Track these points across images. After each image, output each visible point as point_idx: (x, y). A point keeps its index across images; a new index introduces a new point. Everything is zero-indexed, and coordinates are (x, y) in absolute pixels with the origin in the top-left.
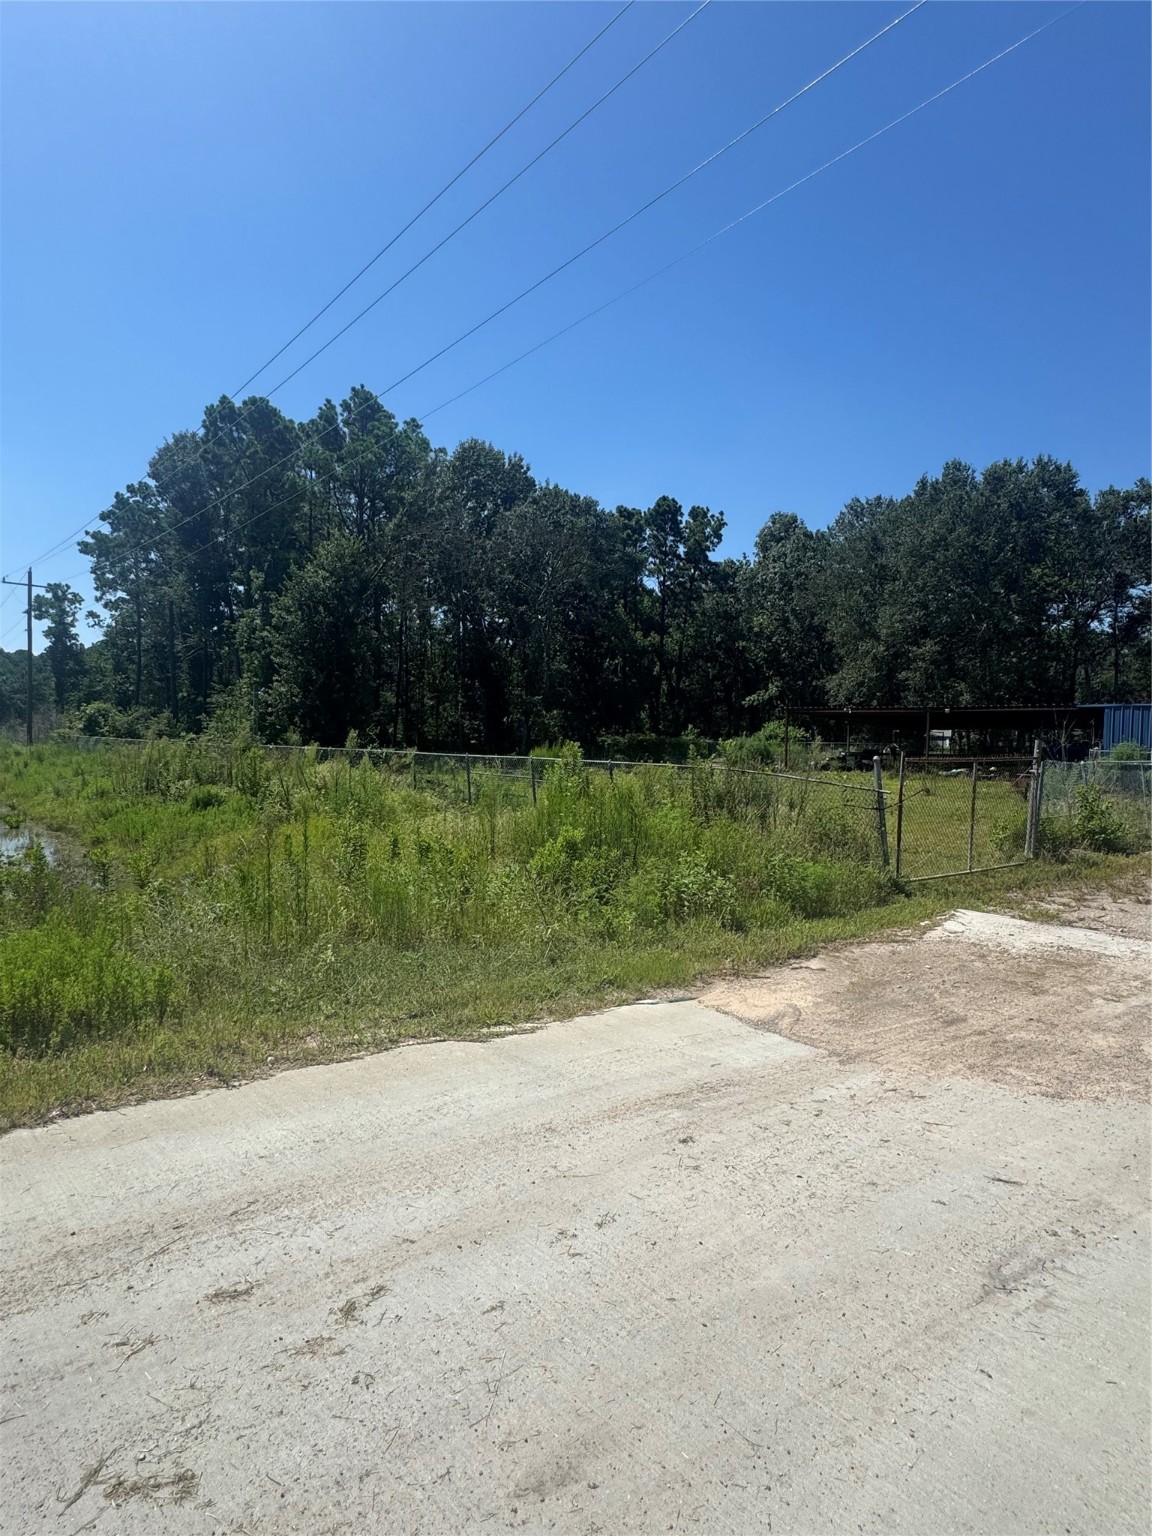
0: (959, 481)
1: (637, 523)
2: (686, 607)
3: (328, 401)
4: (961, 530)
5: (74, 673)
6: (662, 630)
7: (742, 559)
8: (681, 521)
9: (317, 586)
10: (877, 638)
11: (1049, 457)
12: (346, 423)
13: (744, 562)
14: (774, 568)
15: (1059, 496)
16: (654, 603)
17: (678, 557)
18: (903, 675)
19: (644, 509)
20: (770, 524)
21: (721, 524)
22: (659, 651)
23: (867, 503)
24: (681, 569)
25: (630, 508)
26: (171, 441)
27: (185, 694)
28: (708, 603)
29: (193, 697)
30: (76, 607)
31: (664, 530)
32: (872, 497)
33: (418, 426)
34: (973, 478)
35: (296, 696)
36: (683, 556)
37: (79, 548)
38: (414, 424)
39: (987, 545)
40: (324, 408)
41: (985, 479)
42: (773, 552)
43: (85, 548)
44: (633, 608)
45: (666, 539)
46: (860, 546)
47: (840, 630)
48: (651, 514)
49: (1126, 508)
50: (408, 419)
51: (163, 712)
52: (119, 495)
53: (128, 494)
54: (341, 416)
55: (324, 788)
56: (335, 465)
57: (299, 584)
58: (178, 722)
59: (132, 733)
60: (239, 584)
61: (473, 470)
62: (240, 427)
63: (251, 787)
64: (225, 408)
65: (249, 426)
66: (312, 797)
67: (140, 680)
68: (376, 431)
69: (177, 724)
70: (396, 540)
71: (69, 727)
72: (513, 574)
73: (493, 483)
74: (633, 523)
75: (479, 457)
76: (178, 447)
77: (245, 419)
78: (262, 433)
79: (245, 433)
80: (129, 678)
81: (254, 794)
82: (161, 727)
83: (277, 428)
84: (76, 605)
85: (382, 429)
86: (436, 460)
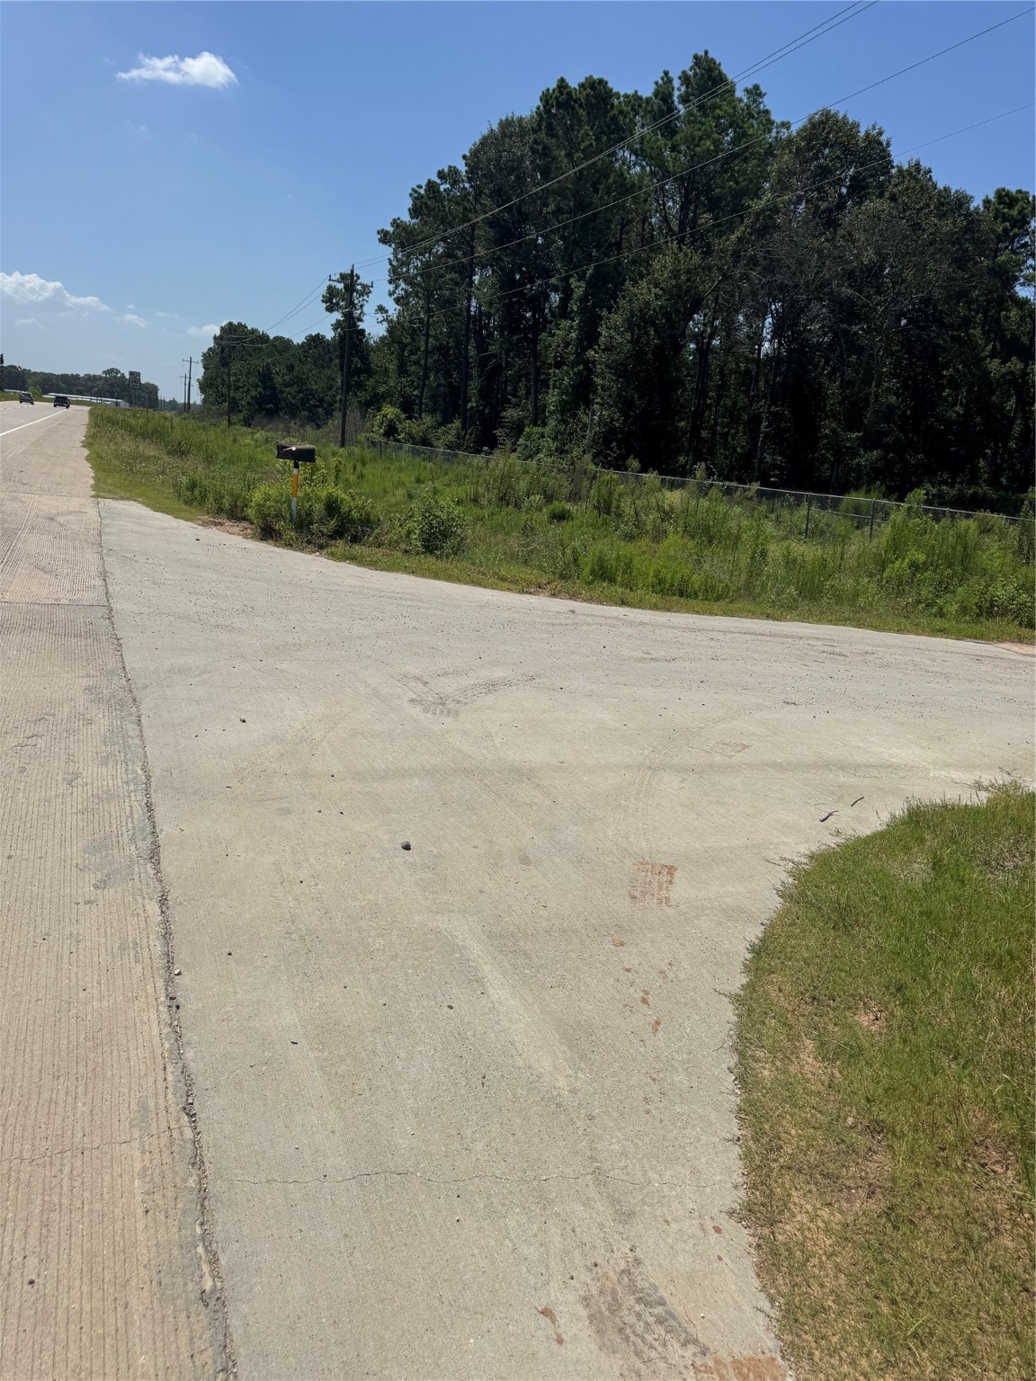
1: (1020, 212)
3: (666, 73)
5: (359, 372)
9: (647, 304)
12: (682, 98)
26: (495, 127)
27: (474, 405)
29: (481, 408)
30: (364, 300)
33: (760, 95)
35: (617, 421)
37: (379, 236)
38: (755, 92)
40: (660, 82)
43: (385, 238)
44: (994, 328)
50: (750, 87)
51: (452, 422)
52: (429, 182)
53: (439, 181)
54: (678, 90)
55: (673, 513)
56: (667, 153)
57: (630, 301)
58: (466, 434)
59: (425, 442)
60: (555, 292)
61: (819, 151)
62: (575, 114)
63: (605, 507)
64: (561, 93)
65: (584, 114)
66: (663, 520)
67: (424, 385)
68: (717, 111)
69: (465, 436)
70: (736, 256)
71: (373, 431)
72: (852, 287)
73: (842, 166)
74: (1015, 212)
75: (829, 133)
76: (504, 135)
77: (581, 106)
78: (596, 118)
79: (579, 121)
80: (413, 382)
81: (608, 513)
82: (451, 438)
83: (611, 114)
84: (365, 297)
85: (725, 108)
86: (776, 138)
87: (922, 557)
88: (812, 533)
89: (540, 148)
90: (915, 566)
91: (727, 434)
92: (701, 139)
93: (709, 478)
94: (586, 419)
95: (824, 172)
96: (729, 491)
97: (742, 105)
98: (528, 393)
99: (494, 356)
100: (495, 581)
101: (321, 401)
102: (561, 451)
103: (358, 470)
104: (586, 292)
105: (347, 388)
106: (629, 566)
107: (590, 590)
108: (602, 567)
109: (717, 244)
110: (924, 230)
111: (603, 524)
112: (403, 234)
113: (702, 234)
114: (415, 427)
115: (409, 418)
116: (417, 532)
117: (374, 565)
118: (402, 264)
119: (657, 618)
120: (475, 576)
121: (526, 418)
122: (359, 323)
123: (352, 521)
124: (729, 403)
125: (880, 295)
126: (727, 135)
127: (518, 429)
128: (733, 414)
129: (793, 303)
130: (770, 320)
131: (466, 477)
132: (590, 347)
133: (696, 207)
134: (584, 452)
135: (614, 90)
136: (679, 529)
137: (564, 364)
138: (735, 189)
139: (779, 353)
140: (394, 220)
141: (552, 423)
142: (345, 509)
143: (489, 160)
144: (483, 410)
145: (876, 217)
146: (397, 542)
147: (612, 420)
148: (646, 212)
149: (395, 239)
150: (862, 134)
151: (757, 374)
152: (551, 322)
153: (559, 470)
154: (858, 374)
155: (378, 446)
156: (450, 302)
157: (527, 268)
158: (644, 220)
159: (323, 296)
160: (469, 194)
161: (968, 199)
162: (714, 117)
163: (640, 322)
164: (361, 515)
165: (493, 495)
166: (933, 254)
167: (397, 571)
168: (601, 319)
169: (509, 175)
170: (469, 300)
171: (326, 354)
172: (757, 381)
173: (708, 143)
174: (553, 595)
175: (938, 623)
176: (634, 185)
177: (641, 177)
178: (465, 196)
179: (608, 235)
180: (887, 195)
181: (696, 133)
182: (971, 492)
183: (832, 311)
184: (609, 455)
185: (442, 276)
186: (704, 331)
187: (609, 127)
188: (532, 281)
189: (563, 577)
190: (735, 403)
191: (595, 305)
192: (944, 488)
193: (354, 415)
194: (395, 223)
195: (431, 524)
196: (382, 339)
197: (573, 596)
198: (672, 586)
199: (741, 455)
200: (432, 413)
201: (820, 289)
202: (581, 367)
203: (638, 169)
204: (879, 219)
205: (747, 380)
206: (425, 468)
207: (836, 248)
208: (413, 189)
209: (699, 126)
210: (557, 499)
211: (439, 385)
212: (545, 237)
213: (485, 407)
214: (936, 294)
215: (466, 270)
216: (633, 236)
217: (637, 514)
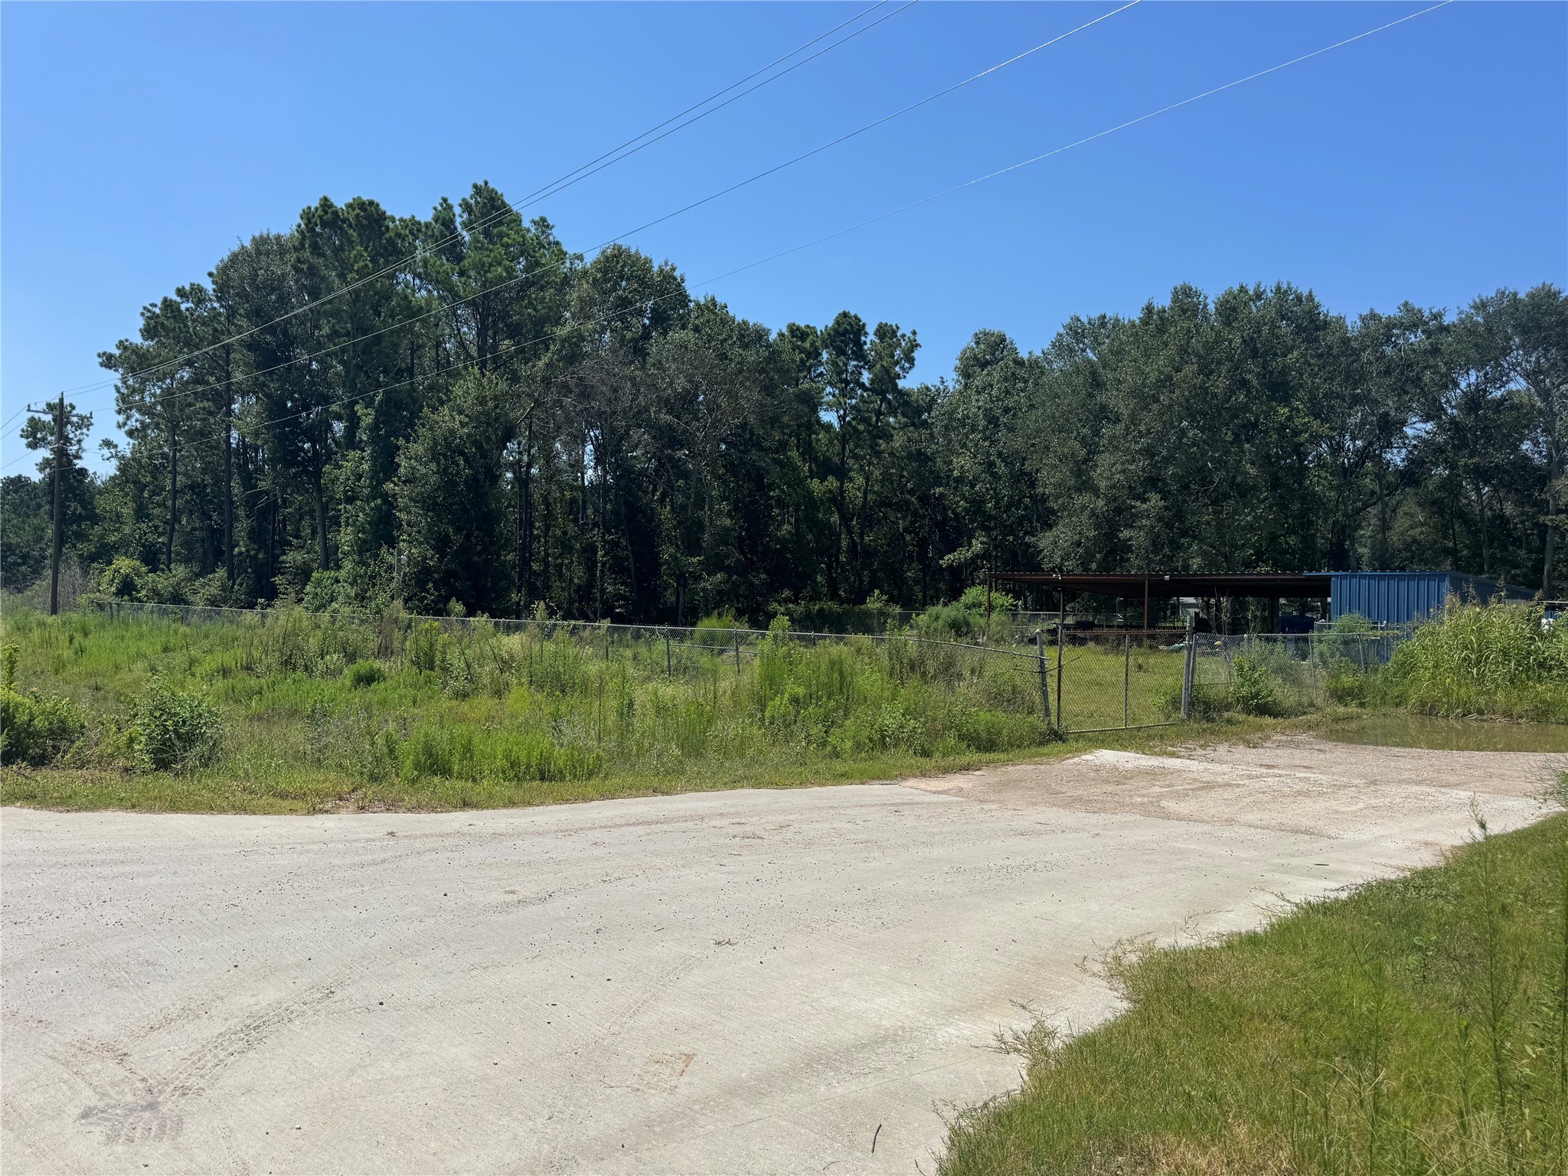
0: (1188, 310)
1: (812, 345)
2: (871, 447)
3: (445, 200)
4: (1190, 369)
5: (79, 519)
6: (842, 474)
7: (939, 384)
8: (865, 343)
9: (452, 432)
10: (1096, 491)
11: (1289, 284)
12: (465, 225)
13: (942, 387)
14: (978, 401)
15: (1299, 330)
16: (831, 441)
17: (862, 386)
18: (1126, 534)
19: (820, 328)
20: (973, 344)
21: (914, 345)
22: (837, 500)
23: (1089, 323)
24: (865, 402)
25: (802, 325)
26: (248, 244)
27: (243, 549)
28: (898, 441)
29: (252, 553)
30: (82, 434)
31: (844, 353)
32: (1095, 315)
33: (548, 227)
34: (1206, 305)
35: (431, 559)
36: (867, 384)
37: (100, 360)
38: (543, 224)
39: (1218, 387)
40: (439, 208)
41: (1216, 309)
42: (977, 382)
43: (109, 362)
44: (807, 450)
45: (846, 365)
46: (1078, 381)
47: (1052, 481)
48: (829, 334)
49: (1388, 337)
50: (537, 219)
51: (214, 572)
52: (165, 300)
53: (178, 299)
54: (460, 218)
55: (513, 661)
56: (455, 278)
57: (431, 429)
58: (234, 584)
59: (177, 598)
60: (338, 420)
61: (616, 283)
62: (344, 234)
63: (426, 661)
64: (326, 213)
65: (355, 234)
66: (502, 671)
67: (173, 530)
68: (505, 239)
69: (232, 587)
70: (547, 382)
71: (99, 591)
72: (671, 414)
73: (641, 299)
74: (807, 345)
75: (623, 266)
76: (259, 252)
77: (350, 226)
78: (369, 240)
79: (350, 242)
80: (157, 527)
81: (432, 668)
82: (214, 590)
83: (387, 236)
84: (85, 430)
85: (512, 237)
86: (571, 269)
87: (801, 691)
88: (676, 671)
89: (305, 267)
90: (795, 700)
91: (561, 564)
92: (491, 265)
93: (551, 617)
94: (391, 559)
95: (624, 302)
96: (574, 631)
97: (531, 235)
98: (314, 533)
99: (267, 493)
100: (271, 800)
101: (25, 557)
102: (361, 598)
103: (76, 642)
104: (376, 418)
105: (61, 540)
106: (468, 750)
107: (417, 792)
108: (431, 756)
109: (524, 370)
110: (731, 360)
111: (426, 683)
112: (134, 357)
113: (505, 362)
114: (162, 582)
115: (153, 571)
116: (143, 739)
117: (65, 802)
118: (134, 391)
119: (516, 821)
120: (241, 797)
121: (313, 561)
122: (76, 461)
123: (37, 734)
124: (558, 532)
125: (698, 420)
126: (519, 263)
127: (303, 574)
128: (566, 546)
129: (613, 431)
130: (591, 447)
131: (235, 639)
132: (388, 479)
133: (495, 334)
134: (392, 598)
135: (388, 214)
136: (523, 680)
137: (357, 499)
138: (535, 316)
139: (605, 480)
140: (121, 342)
141: (348, 565)
142: (22, 718)
143: (242, 278)
144: (256, 555)
145: (683, 346)
146: (111, 755)
147: (425, 558)
148: (438, 337)
149: (122, 364)
150: (656, 269)
151: (585, 503)
152: (336, 453)
153: (362, 621)
154: (689, 499)
155: (107, 608)
156: (203, 434)
157: (300, 394)
158: (438, 345)
159: (23, 431)
160: (220, 314)
161: (767, 332)
162: (502, 245)
163: (445, 451)
164: (51, 723)
165: (273, 659)
166: (741, 382)
167: (106, 807)
168: (398, 448)
169: (268, 295)
170: (228, 430)
171: (31, 500)
172: (585, 509)
173: (500, 270)
174: (362, 809)
175: (839, 766)
176: (422, 308)
177: (429, 301)
178: (214, 317)
179: (396, 360)
180: (690, 326)
181: (485, 259)
182: (817, 607)
183: (654, 437)
184: (425, 598)
185: (190, 405)
186: (520, 460)
187: (385, 249)
188: (307, 408)
189: (374, 778)
190: (565, 533)
191: (388, 435)
192: (791, 605)
193: (72, 573)
194: (121, 345)
195: (165, 726)
196: (112, 478)
197: (392, 806)
198: (528, 767)
199: (579, 586)
200: (186, 562)
201: (639, 417)
202: (379, 501)
203: (424, 293)
204: (686, 348)
205: (574, 508)
206: (176, 632)
207: (648, 376)
208: (145, 308)
209: (486, 253)
210: (362, 657)
211: (194, 529)
212: (320, 362)
213: (258, 551)
214: (752, 419)
215: (222, 397)
216: (426, 362)
217: (468, 666)
